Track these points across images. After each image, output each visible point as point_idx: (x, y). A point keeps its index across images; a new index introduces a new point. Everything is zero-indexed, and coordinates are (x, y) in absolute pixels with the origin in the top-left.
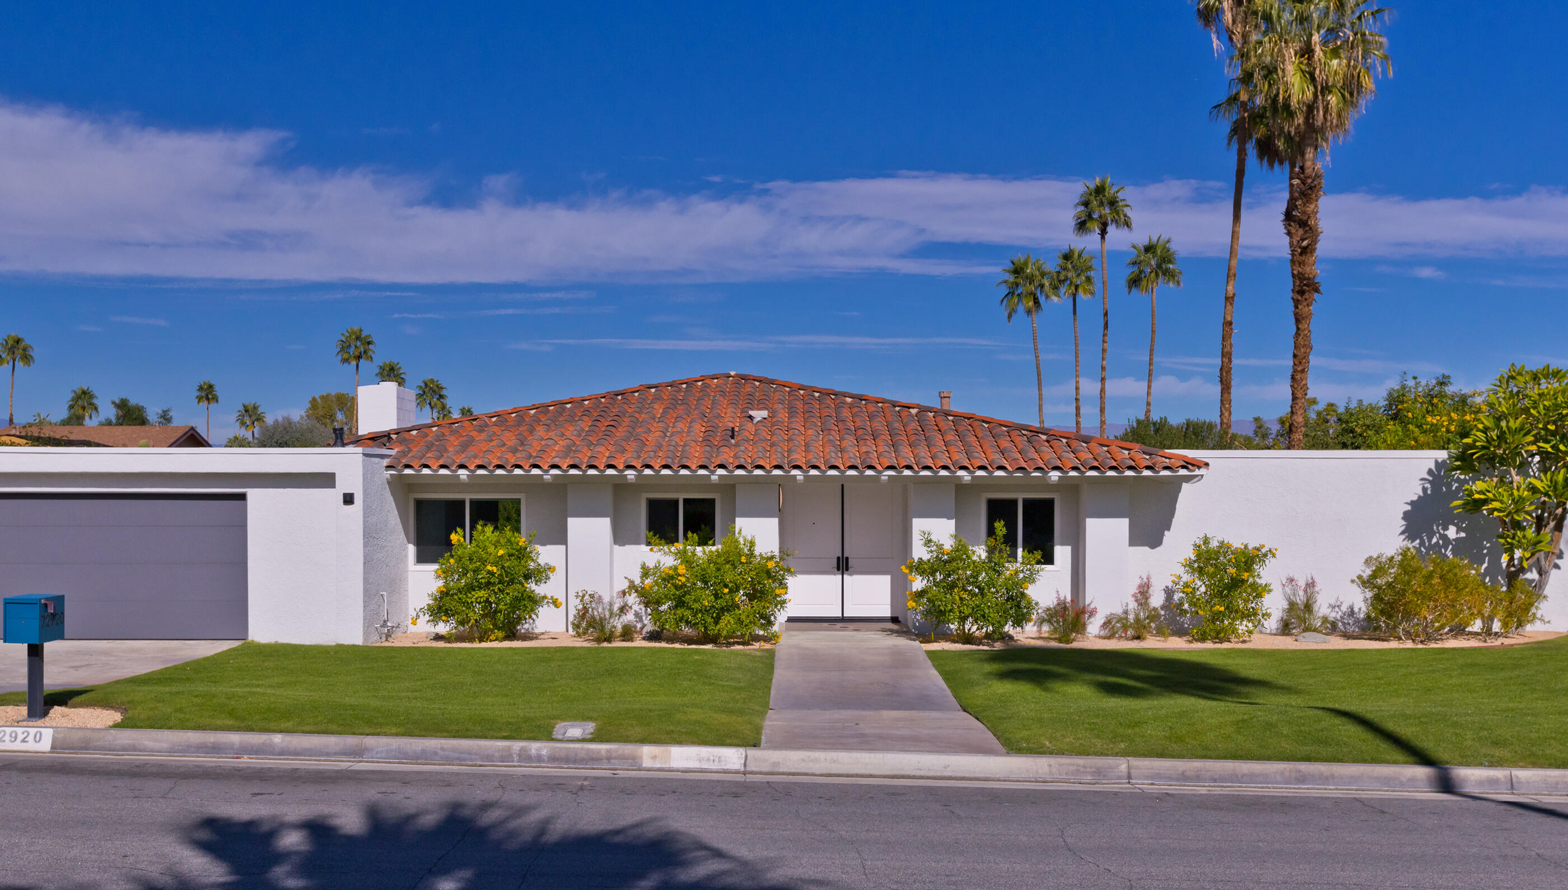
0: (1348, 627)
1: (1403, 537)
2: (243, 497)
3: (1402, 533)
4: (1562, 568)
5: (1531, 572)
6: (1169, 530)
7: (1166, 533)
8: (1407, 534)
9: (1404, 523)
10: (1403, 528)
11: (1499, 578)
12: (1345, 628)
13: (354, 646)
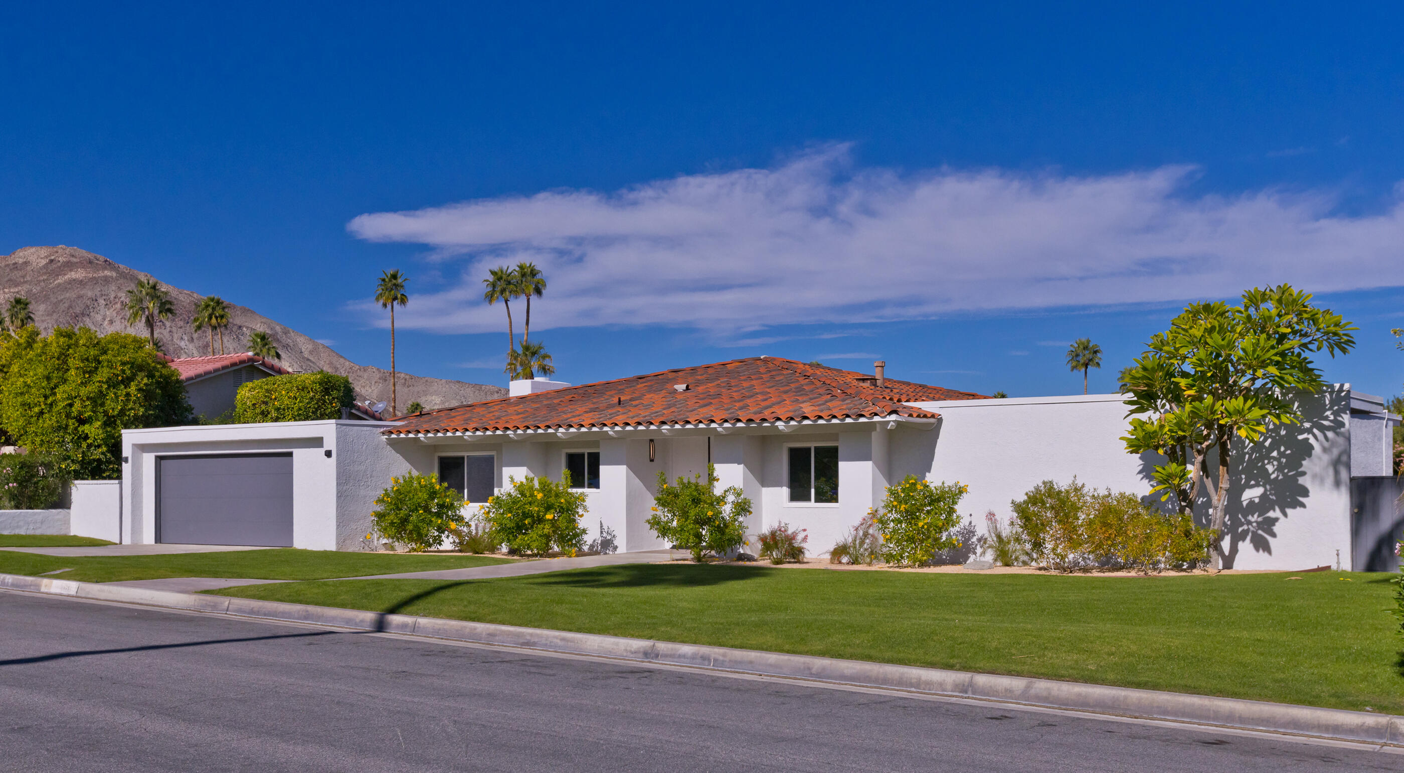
0: (1088, 561)
1: (1141, 476)
2: (290, 455)
3: (1140, 472)
4: (1307, 506)
5: (1274, 510)
6: (929, 472)
7: (927, 474)
8: (1144, 473)
9: (1141, 462)
10: (1141, 467)
11: (1240, 516)
12: (1086, 562)
13: (332, 552)
